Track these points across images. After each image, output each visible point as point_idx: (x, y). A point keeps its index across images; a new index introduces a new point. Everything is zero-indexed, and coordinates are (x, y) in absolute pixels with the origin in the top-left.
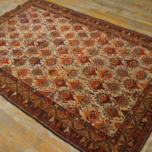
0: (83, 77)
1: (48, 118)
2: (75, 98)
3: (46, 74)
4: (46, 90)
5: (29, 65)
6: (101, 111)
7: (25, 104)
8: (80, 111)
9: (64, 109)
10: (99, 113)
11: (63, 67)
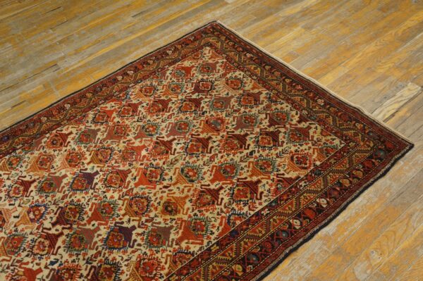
0: (206, 159)
1: (291, 231)
2: (255, 179)
3: (172, 220)
4: (221, 224)
5: (125, 252)
6: (293, 149)
7: (244, 270)
8: (287, 176)
9: (276, 201)
10: (296, 151)
11: (165, 187)
